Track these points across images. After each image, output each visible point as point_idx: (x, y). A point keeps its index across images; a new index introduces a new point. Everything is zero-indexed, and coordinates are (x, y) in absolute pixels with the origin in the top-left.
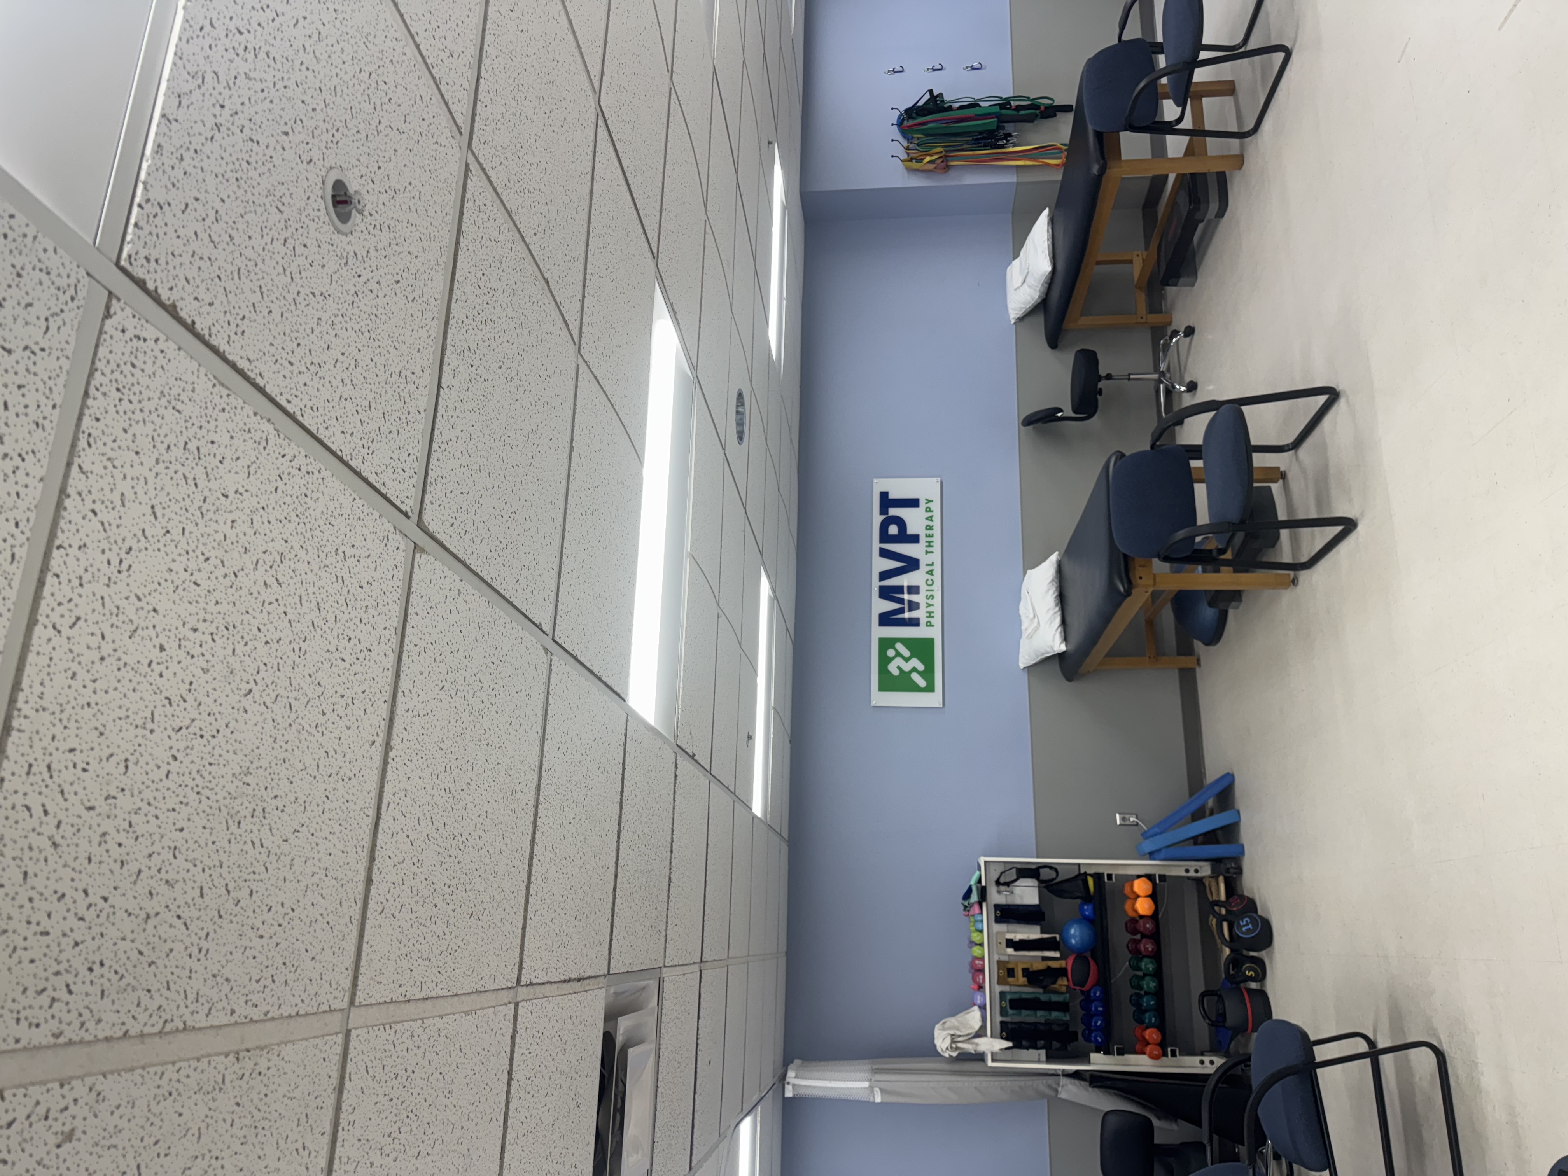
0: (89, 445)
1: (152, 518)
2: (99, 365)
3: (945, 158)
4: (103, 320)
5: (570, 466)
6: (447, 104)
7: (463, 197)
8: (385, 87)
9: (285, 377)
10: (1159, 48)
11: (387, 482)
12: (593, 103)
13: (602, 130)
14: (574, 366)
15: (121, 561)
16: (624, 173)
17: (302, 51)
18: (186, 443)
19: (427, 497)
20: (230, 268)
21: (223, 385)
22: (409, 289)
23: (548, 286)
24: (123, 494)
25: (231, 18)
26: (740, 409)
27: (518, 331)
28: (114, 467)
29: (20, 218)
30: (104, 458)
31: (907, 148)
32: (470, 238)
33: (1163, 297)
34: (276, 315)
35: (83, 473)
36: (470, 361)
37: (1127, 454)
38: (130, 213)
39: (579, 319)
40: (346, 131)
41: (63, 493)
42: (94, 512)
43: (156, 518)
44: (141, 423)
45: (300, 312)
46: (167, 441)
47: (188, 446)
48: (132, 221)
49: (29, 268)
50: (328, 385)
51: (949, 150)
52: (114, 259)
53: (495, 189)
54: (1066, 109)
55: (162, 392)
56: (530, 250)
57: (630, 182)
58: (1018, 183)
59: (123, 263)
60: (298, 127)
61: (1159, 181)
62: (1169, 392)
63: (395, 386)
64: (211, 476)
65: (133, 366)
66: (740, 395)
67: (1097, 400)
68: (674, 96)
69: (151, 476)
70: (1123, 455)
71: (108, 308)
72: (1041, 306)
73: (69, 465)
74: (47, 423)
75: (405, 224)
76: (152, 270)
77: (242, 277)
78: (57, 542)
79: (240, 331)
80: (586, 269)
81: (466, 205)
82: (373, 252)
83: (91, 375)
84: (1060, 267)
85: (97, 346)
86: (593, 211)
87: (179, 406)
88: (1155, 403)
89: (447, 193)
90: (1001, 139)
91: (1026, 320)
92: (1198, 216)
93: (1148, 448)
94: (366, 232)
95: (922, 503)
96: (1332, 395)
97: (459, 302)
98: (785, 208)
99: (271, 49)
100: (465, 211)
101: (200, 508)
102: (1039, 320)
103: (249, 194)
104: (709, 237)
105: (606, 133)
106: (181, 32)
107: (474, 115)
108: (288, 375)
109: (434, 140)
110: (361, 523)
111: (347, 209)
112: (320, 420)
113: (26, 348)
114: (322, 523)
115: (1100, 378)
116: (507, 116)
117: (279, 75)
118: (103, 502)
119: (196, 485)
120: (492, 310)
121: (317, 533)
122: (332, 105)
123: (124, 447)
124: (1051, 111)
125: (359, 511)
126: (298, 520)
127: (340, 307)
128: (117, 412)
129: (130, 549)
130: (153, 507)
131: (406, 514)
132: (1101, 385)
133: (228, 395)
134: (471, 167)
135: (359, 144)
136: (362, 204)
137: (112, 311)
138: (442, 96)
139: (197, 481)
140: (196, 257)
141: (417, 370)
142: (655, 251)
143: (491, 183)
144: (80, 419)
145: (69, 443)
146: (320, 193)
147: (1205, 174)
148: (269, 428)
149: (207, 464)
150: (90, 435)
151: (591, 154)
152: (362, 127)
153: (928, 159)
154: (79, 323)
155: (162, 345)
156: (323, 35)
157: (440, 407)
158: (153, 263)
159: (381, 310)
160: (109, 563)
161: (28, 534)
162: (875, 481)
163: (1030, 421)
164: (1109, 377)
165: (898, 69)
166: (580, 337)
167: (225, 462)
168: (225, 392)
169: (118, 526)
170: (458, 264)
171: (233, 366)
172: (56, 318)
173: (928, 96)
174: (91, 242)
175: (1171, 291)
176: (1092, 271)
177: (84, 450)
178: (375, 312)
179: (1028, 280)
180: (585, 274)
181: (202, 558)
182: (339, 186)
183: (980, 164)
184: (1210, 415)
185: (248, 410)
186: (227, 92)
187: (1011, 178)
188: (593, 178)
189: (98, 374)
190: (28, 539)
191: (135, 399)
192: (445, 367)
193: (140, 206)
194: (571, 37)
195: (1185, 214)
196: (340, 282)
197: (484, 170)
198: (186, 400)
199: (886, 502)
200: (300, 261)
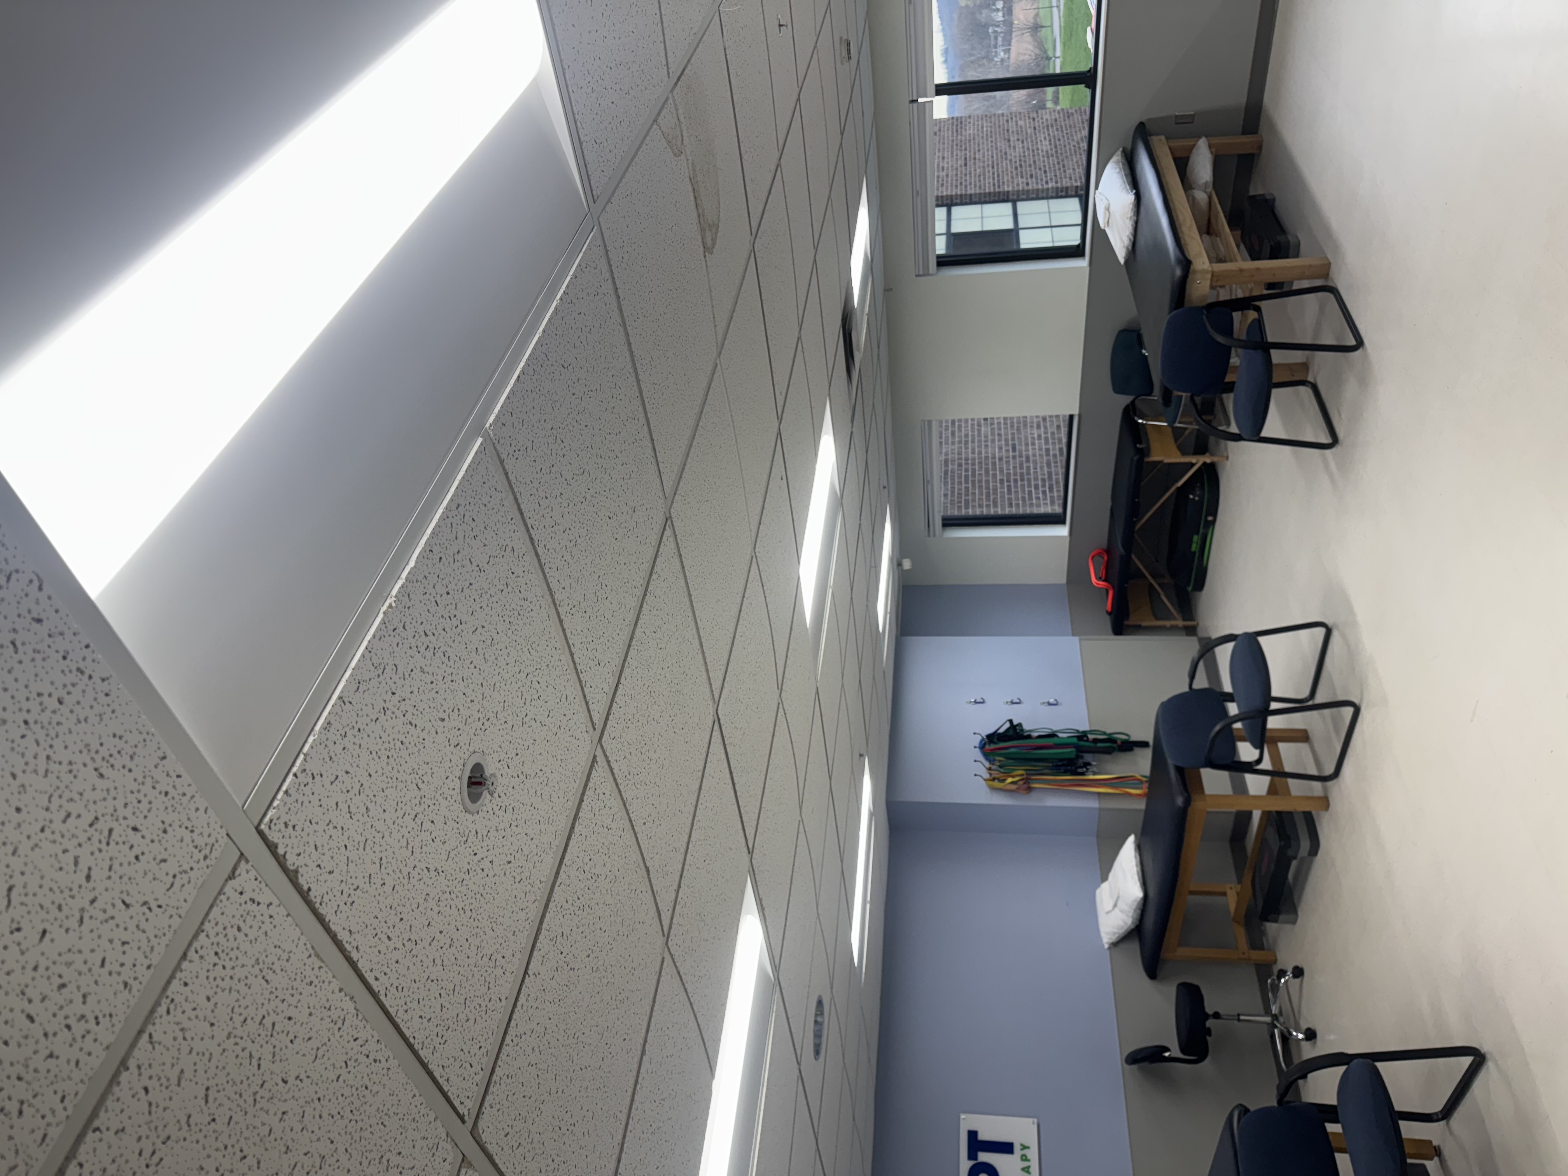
0: (168, 1012)
1: (203, 1102)
2: (207, 926)
3: (1027, 780)
4: (226, 880)
5: (638, 1072)
6: (587, 703)
7: (586, 785)
8: (537, 686)
9: (379, 952)
10: (1230, 698)
11: (453, 1078)
12: (712, 711)
13: (716, 733)
14: (660, 958)
15: (154, 1153)
16: (731, 773)
17: (474, 653)
18: (264, 1017)
19: (488, 1098)
20: (358, 838)
21: (318, 956)
22: (519, 870)
23: (648, 875)
24: (182, 1071)
25: (422, 623)
26: (819, 1019)
27: (613, 919)
28: (185, 1039)
29: (187, 778)
30: (177, 1028)
31: (990, 769)
32: (584, 824)
33: (1263, 933)
34: (388, 888)
35: (151, 1043)
36: (560, 947)
37: (1252, 1109)
38: (284, 780)
39: (671, 910)
40: (495, 721)
41: (123, 1065)
42: (146, 1090)
43: (207, 1102)
44: (227, 991)
45: (410, 887)
46: (245, 1013)
47: (264, 1021)
48: (284, 788)
49: (176, 825)
50: (419, 964)
51: (1029, 773)
52: (256, 824)
53: (615, 780)
54: (1144, 744)
55: (257, 960)
56: (637, 839)
57: (736, 781)
58: (1100, 809)
59: (263, 827)
60: (454, 716)
61: (1244, 818)
62: (1286, 1039)
63: (483, 970)
64: (277, 1058)
65: (239, 929)
66: (820, 1003)
67: (1206, 1042)
68: (781, 710)
69: (217, 1051)
70: (1247, 1110)
71: (234, 869)
72: (1135, 933)
73: (141, 1032)
74: (135, 985)
75: (529, 807)
76: (287, 835)
77: (368, 848)
78: (96, 1123)
79: (350, 900)
80: (685, 860)
81: (587, 793)
82: (493, 833)
83: (195, 936)
84: (1152, 893)
85: (212, 906)
86: (699, 805)
87: (270, 976)
88: (1271, 1051)
89: (572, 780)
90: (1081, 767)
91: (1122, 946)
92: (1290, 853)
93: (1275, 1104)
94: (491, 813)
95: (1017, 1148)
96: (1478, 1059)
97: (562, 886)
98: (872, 815)
99: (448, 649)
100: (585, 798)
101: (255, 1094)
102: (1134, 947)
103: (395, 770)
104: (802, 836)
105: (719, 736)
106: (376, 631)
107: (608, 714)
108: (383, 950)
109: (570, 733)
110: (414, 1125)
111: (479, 791)
112: (402, 1002)
113: (145, 903)
114: (373, 1121)
115: (1207, 1016)
116: (637, 716)
117: (449, 671)
118: (159, 1079)
119: (259, 1065)
120: (592, 896)
121: (366, 1134)
122: (488, 698)
123: (201, 1017)
124: (1128, 746)
125: (415, 1110)
126: (351, 1116)
127: (450, 883)
128: (207, 978)
129: (169, 1138)
130: (207, 1089)
131: (462, 1118)
132: (1210, 1023)
133: (320, 968)
134: (598, 759)
135: (504, 733)
136: (495, 786)
137: (237, 873)
138: (585, 697)
139: (262, 1062)
140: (331, 826)
141: (508, 954)
142: (750, 846)
143: (613, 774)
144: (169, 982)
145: (149, 1008)
146: (458, 774)
147: (1290, 813)
148: (349, 1005)
149: (277, 1043)
150: (172, 1000)
151: (704, 755)
152: (509, 719)
153: (1010, 780)
154: (204, 882)
155: (273, 910)
156: (495, 641)
157: (522, 996)
158: (290, 828)
159: (487, 889)
160: (140, 1154)
161: (70, 1112)
162: (963, 1116)
163: (1136, 1058)
164: (1216, 1015)
165: (979, 700)
166: (670, 928)
167: (296, 1042)
168: (318, 963)
169: (165, 1109)
170: (569, 848)
171: (333, 937)
172: (184, 875)
173: (1008, 725)
174: (240, 805)
175: (1271, 927)
176: (1186, 902)
177: (161, 1017)
178: (481, 891)
179: (1119, 904)
180: (684, 864)
181: (239, 1155)
182: (478, 768)
183: (1062, 788)
184: (1342, 1069)
185: (335, 985)
186: (400, 682)
187: (1094, 804)
188: (703, 776)
189: (203, 935)
190: (68, 1117)
191: (229, 964)
192: (535, 953)
193: (295, 775)
194: (701, 656)
195: (1276, 852)
196: (456, 859)
197: (608, 762)
198: (278, 971)
199: (976, 1144)
200: (425, 836)
